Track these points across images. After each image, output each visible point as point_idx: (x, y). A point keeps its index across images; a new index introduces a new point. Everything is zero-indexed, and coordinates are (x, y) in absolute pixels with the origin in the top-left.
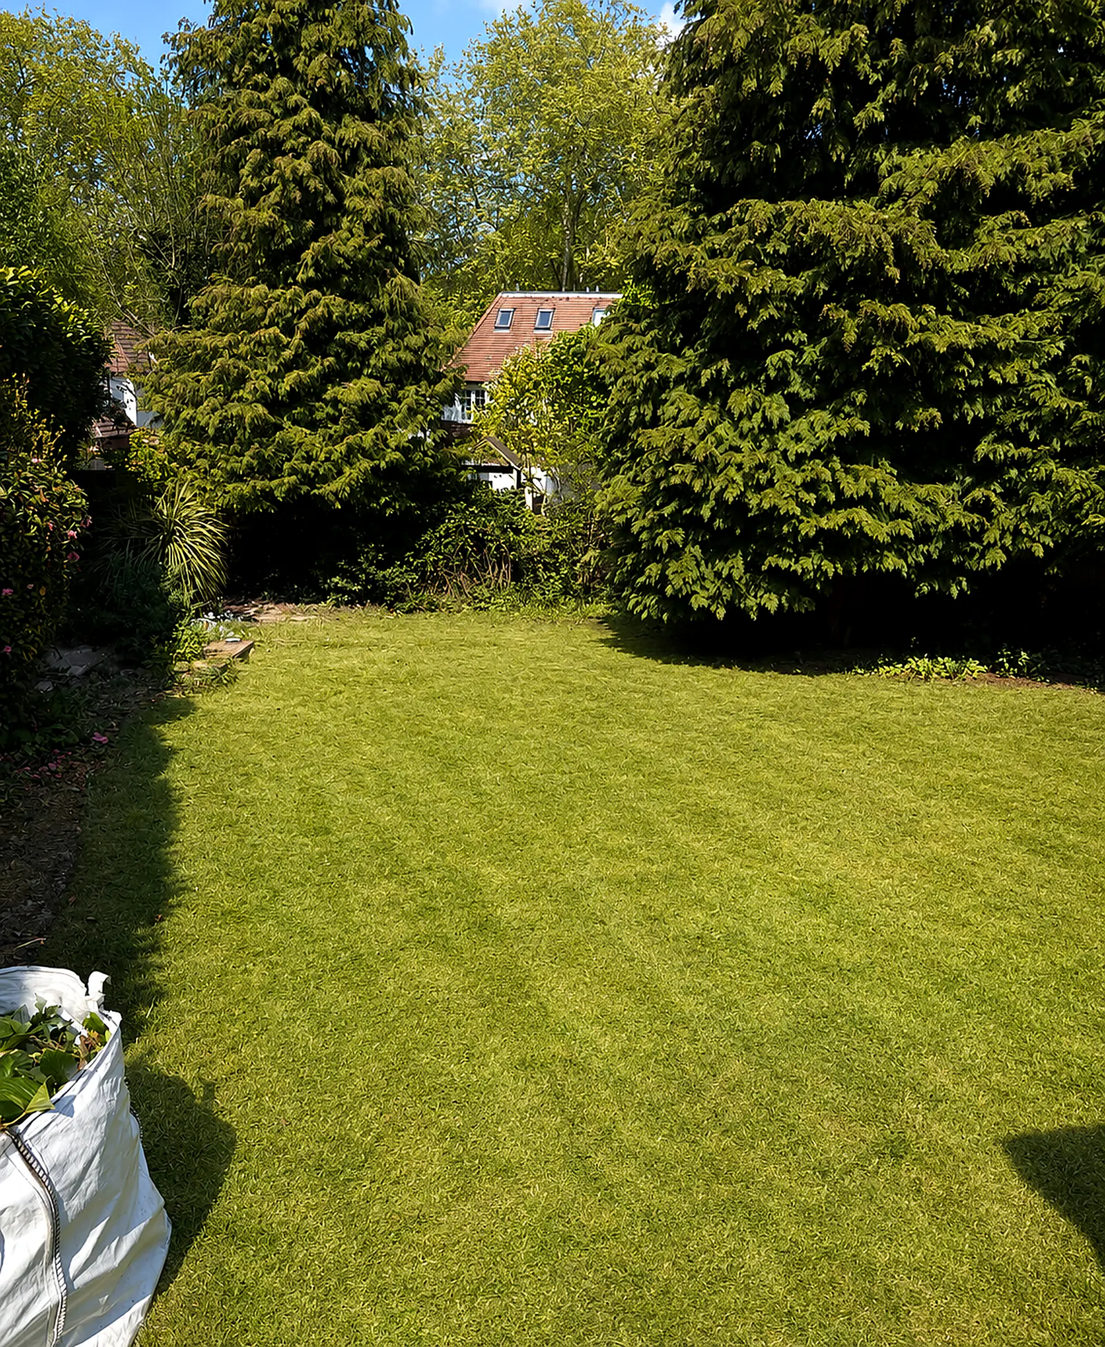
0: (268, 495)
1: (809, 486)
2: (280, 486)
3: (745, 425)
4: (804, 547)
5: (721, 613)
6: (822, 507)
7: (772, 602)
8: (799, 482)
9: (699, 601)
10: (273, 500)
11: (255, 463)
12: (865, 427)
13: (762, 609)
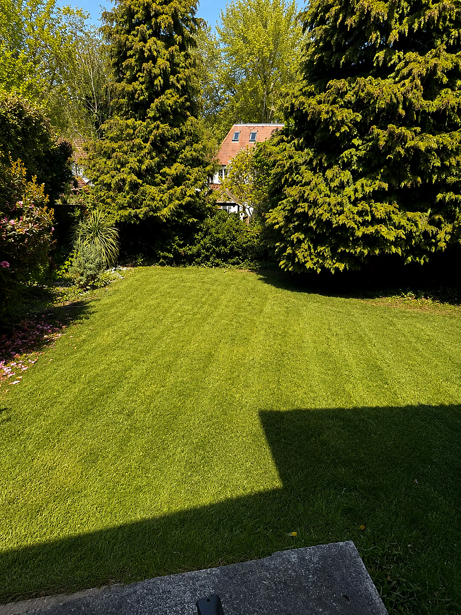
0: (136, 216)
1: (360, 213)
2: (141, 212)
3: (333, 185)
4: (356, 241)
5: (319, 270)
6: (365, 223)
7: (341, 267)
8: (355, 212)
9: (309, 265)
10: (138, 218)
11: (131, 201)
12: (386, 186)
13: (337, 269)
